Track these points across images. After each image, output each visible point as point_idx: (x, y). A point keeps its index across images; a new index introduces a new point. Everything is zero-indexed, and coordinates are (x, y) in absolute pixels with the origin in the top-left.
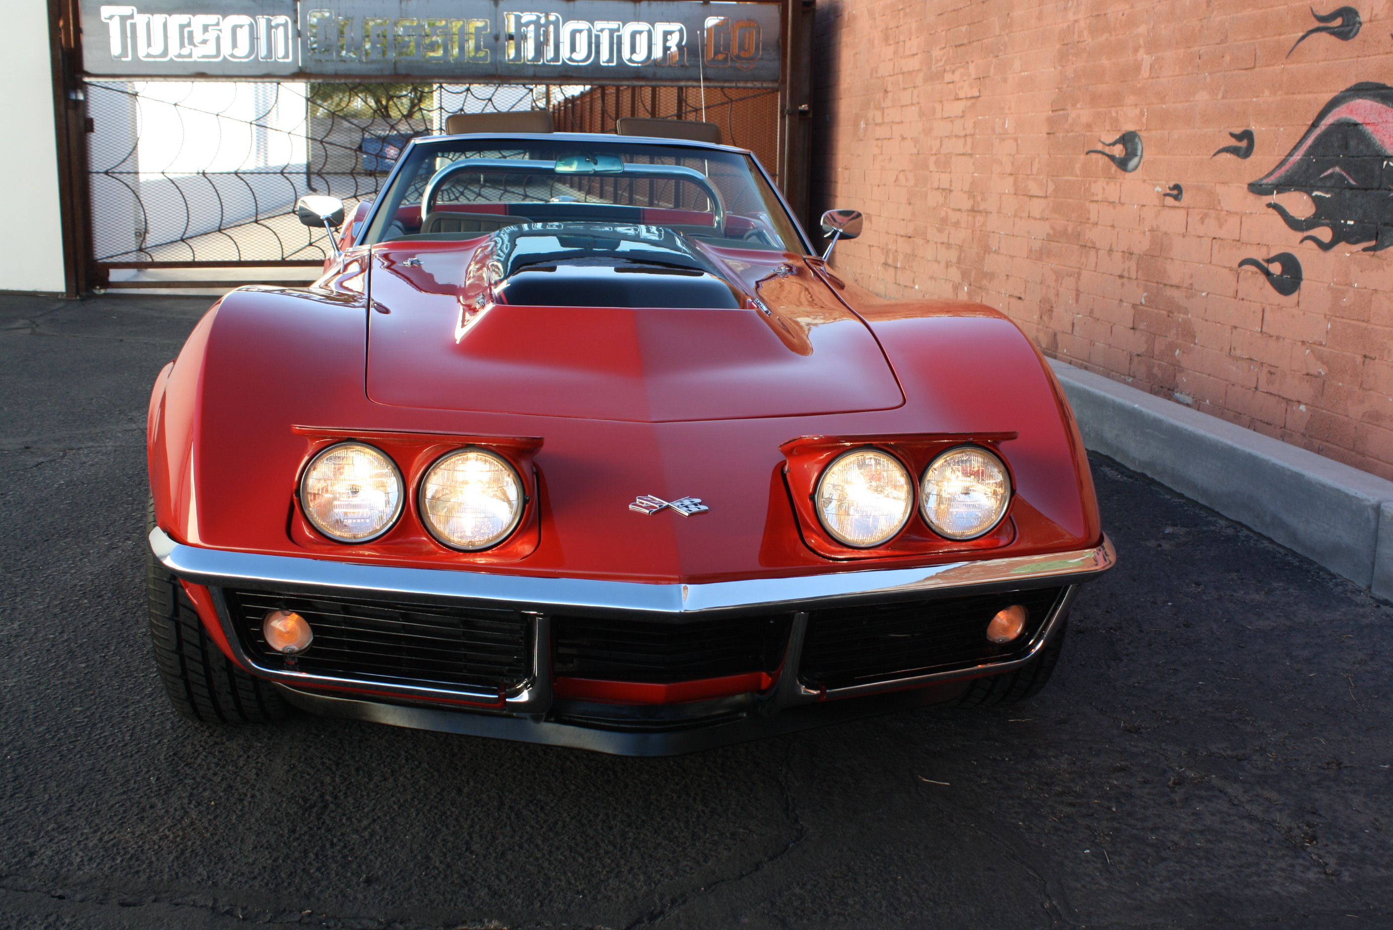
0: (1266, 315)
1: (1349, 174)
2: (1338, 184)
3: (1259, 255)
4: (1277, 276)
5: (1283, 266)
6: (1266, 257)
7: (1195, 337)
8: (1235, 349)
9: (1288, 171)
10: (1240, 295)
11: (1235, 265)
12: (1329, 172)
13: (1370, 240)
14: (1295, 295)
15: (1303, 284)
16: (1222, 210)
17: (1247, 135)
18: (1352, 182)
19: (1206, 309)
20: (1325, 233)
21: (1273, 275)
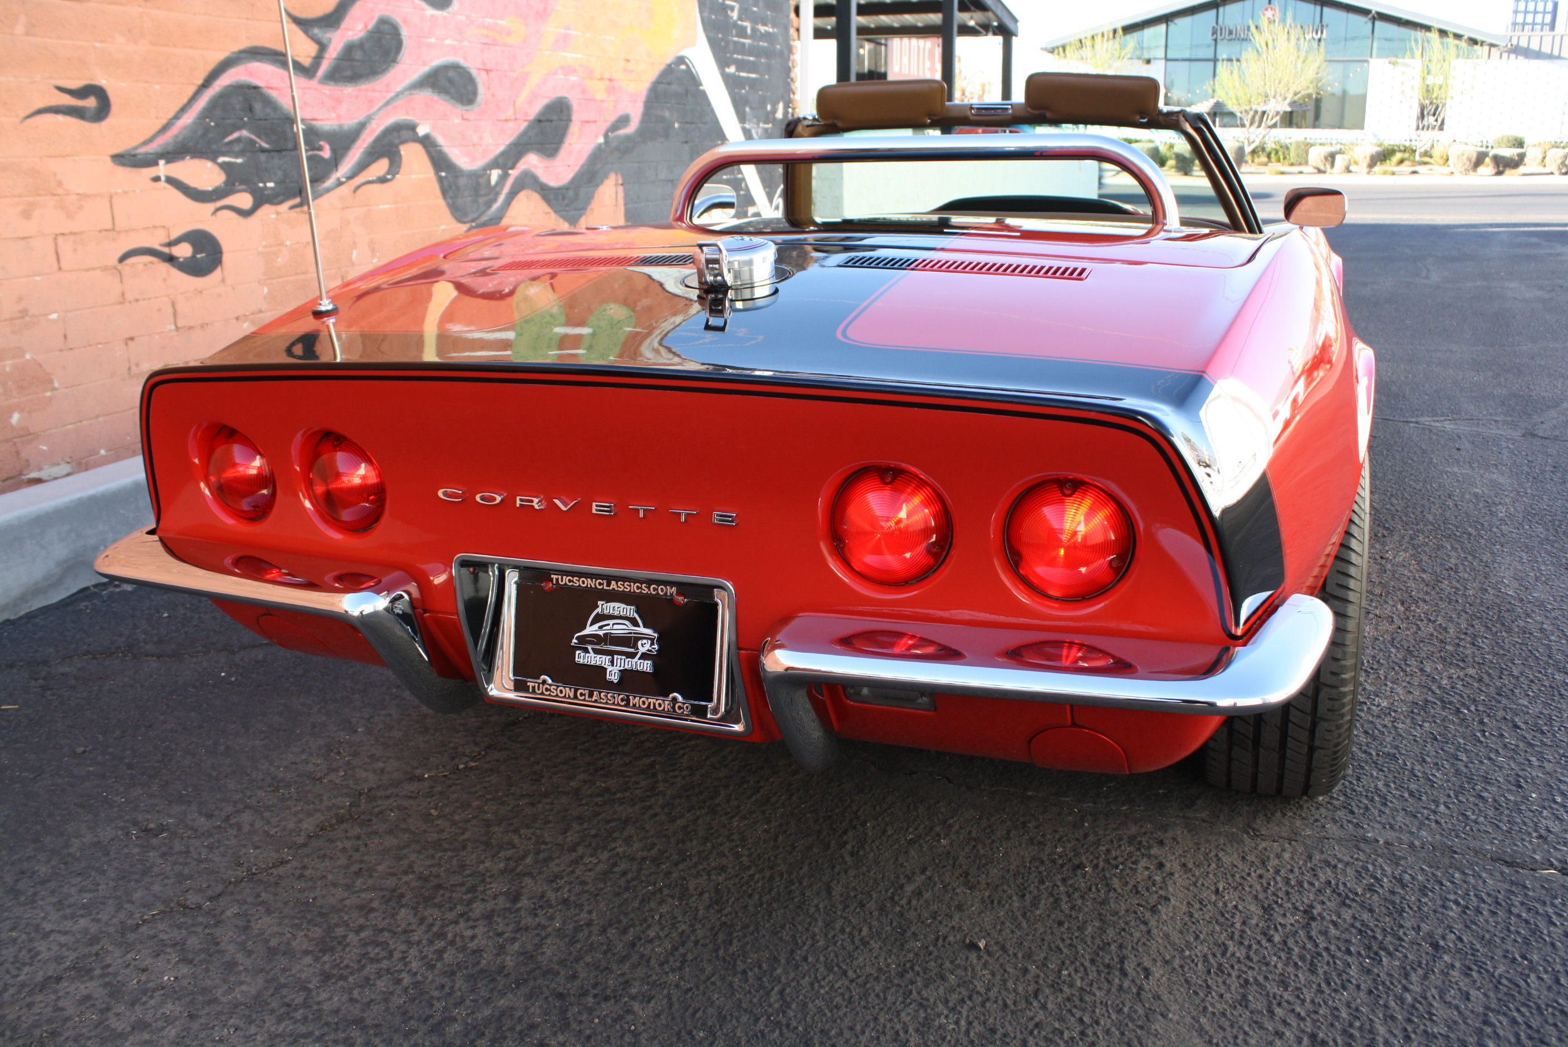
0: (179, 308)
1: (259, 137)
2: (248, 148)
3: (155, 242)
4: (186, 259)
5: (194, 245)
6: (167, 240)
7: (51, 382)
8: (137, 365)
9: (176, 136)
10: (129, 296)
11: (114, 261)
12: (236, 135)
13: (294, 196)
14: (217, 274)
15: (226, 258)
16: (68, 194)
17: (98, 92)
18: (265, 145)
19: (65, 337)
20: (244, 200)
21: (177, 258)
